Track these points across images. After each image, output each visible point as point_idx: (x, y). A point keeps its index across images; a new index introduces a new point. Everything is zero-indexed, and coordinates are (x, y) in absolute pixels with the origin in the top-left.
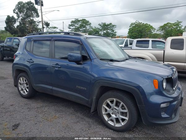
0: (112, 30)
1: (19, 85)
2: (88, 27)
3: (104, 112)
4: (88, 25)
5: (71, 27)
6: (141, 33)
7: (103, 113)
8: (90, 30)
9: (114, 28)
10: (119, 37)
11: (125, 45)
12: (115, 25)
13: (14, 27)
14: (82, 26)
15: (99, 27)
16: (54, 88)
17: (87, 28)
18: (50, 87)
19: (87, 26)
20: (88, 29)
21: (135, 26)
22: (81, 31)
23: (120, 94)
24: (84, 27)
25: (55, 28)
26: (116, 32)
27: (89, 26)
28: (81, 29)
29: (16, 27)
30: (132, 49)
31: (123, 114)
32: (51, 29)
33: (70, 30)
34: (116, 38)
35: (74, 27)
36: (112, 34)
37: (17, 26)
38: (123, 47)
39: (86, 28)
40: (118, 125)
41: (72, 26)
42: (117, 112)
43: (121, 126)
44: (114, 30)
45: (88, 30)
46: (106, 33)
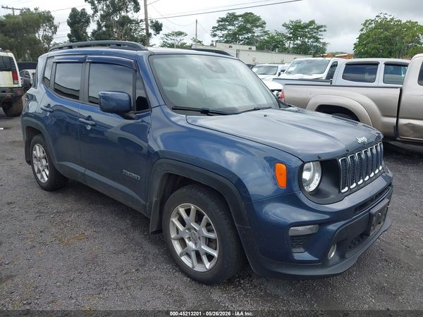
0: (314, 37)
1: (35, 161)
2: (257, 32)
3: (173, 235)
4: (257, 27)
5: (219, 33)
6: (391, 44)
7: (172, 237)
8: (262, 38)
9: (320, 33)
10: (333, 55)
11: (328, 74)
12: (322, 26)
13: (86, 33)
14: (243, 29)
15: (285, 31)
16: (89, 173)
17: (256, 34)
18: (81, 169)
19: (255, 29)
20: (258, 36)
21: (376, 28)
22: (242, 40)
23: (202, 195)
24: (249, 31)
25: (180, 34)
26: (324, 44)
27: (260, 28)
28: (240, 37)
29: (89, 34)
30: (333, 84)
31: (209, 242)
32: (173, 38)
33: (217, 38)
34: (326, 56)
35: (226, 32)
36: (315, 47)
37: (92, 31)
38: (324, 78)
39: (254, 33)
40: (199, 268)
41: (221, 30)
42: (197, 236)
43: (204, 270)
44: (319, 37)
45: (258, 39)
46: (301, 45)
